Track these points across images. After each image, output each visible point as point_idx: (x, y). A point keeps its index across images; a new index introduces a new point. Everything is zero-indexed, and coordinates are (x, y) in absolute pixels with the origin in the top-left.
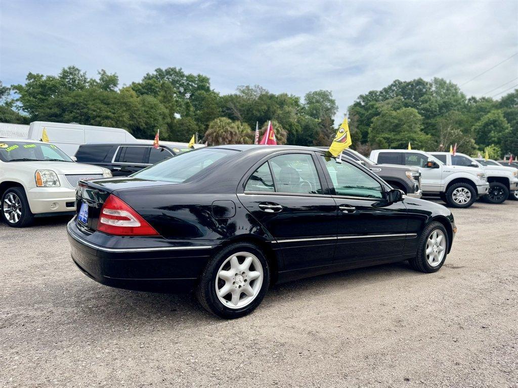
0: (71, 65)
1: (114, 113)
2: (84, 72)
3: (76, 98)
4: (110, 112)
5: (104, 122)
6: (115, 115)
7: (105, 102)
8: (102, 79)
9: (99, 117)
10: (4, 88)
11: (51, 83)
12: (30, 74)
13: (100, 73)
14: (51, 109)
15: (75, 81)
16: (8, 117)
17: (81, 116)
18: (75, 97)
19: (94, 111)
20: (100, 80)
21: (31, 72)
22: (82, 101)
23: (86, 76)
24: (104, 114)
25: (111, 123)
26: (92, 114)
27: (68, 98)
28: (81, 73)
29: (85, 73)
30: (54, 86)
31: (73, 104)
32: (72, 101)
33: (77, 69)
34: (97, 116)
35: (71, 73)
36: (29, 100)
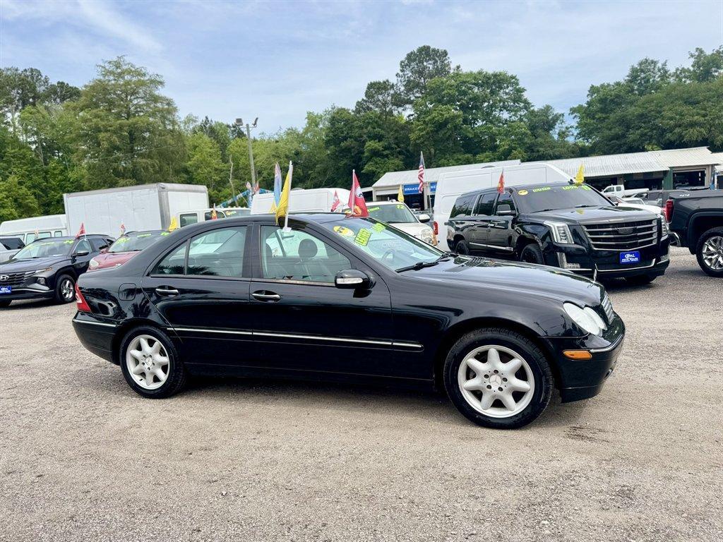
0: (642, 58)
1: (704, 116)
2: (663, 62)
3: (645, 106)
4: (698, 114)
5: (686, 134)
6: (706, 118)
7: (691, 100)
8: (696, 64)
9: (680, 126)
10: (556, 115)
11: (613, 93)
12: (592, 87)
13: (692, 56)
14: (610, 130)
15: (649, 80)
16: (557, 151)
17: (652, 130)
18: (643, 104)
19: (671, 119)
20: (693, 66)
21: (594, 85)
22: (653, 108)
23: (667, 68)
24: (688, 119)
25: (701, 132)
26: (668, 124)
27: (634, 108)
28: (660, 65)
29: (665, 64)
30: (618, 96)
31: (642, 115)
32: (640, 111)
33: (652, 62)
34: (676, 126)
35: (642, 71)
36: (586, 124)
